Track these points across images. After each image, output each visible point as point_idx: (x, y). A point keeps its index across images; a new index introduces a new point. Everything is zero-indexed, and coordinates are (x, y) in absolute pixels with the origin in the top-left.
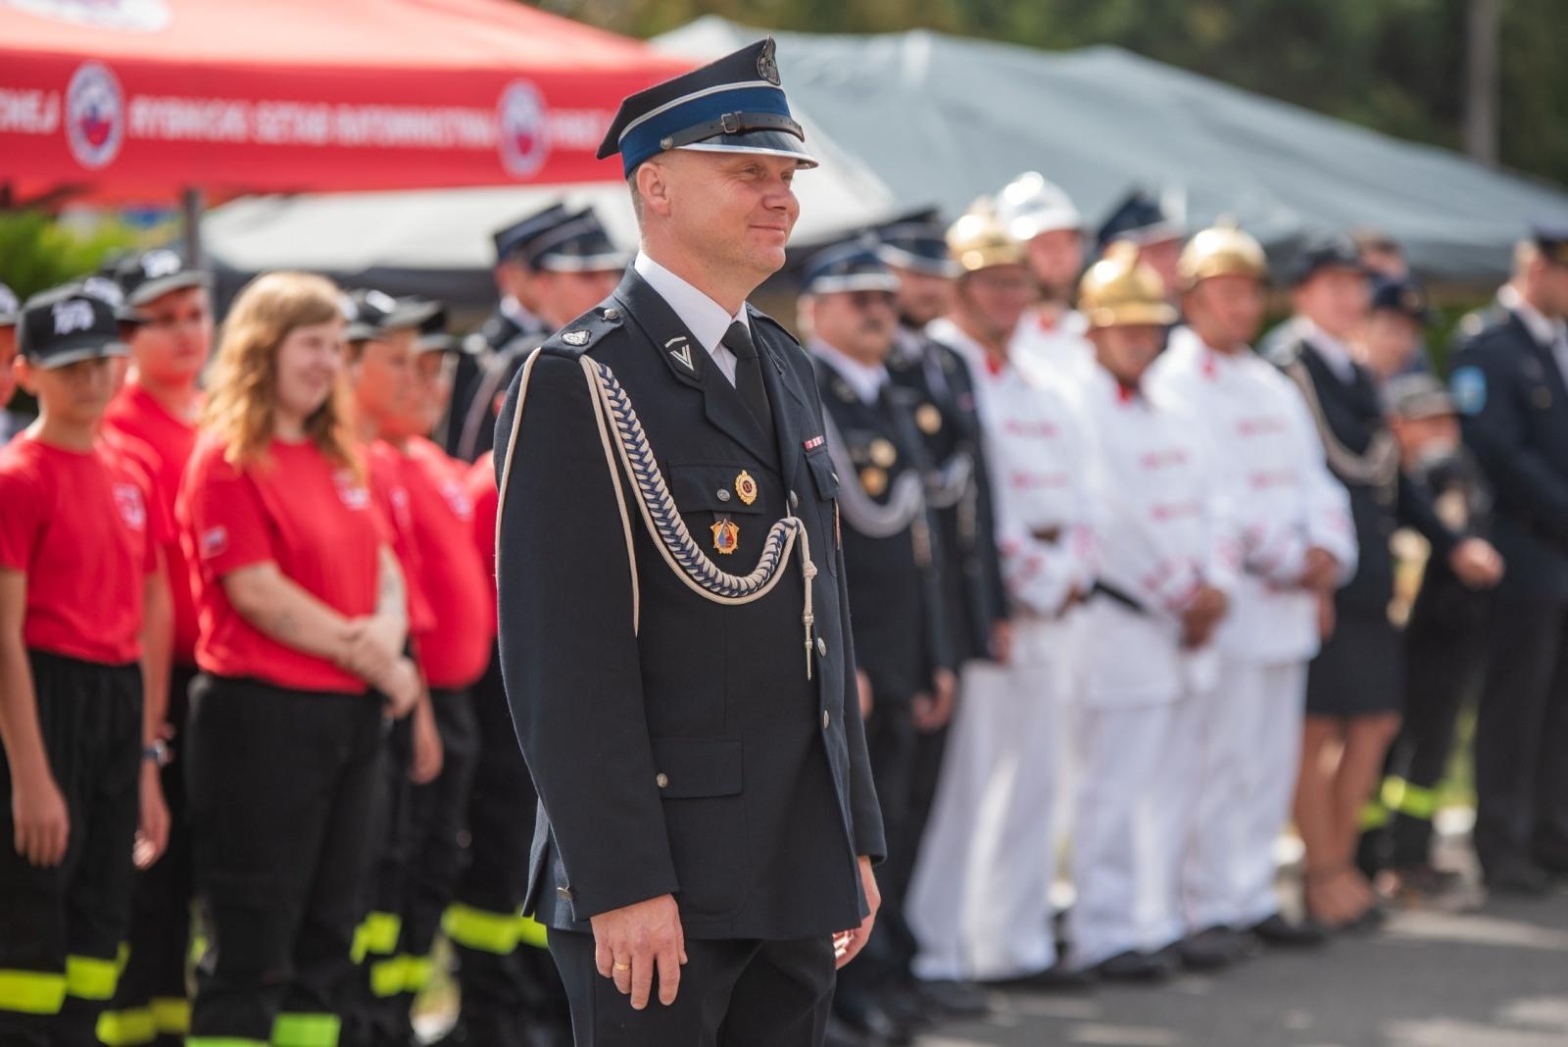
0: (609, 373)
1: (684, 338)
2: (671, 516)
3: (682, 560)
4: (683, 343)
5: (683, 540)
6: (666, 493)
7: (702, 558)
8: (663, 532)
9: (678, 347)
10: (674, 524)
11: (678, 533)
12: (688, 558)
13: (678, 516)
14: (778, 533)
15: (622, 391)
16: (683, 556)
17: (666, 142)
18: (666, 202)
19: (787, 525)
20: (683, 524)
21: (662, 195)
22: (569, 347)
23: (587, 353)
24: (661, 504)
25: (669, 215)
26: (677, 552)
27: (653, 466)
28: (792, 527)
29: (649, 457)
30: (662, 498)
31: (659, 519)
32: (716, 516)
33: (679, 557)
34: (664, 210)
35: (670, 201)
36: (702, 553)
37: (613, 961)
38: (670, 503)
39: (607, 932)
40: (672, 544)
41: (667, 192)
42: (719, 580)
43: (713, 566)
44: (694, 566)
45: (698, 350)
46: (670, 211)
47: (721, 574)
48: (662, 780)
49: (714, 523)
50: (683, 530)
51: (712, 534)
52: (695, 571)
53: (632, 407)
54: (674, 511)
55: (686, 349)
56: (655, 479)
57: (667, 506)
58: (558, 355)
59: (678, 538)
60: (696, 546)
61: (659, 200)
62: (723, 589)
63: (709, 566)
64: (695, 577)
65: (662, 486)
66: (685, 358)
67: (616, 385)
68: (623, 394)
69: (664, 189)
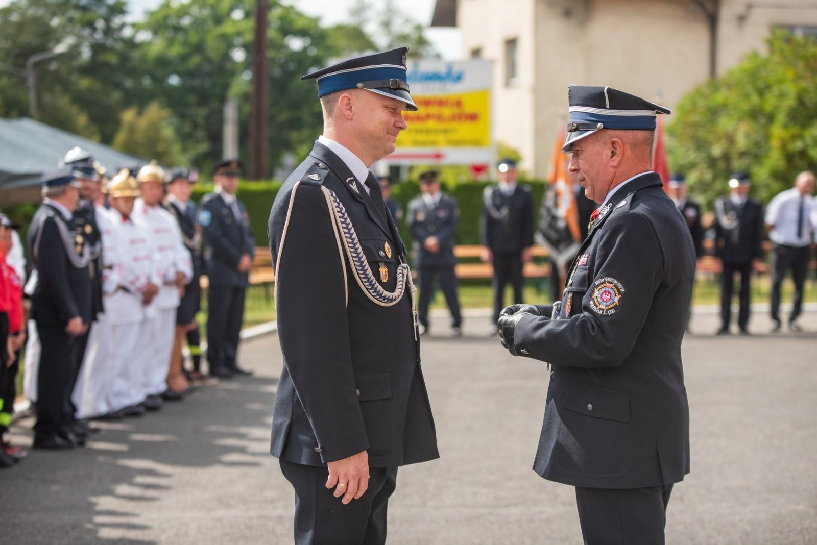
0: (334, 195)
1: (353, 178)
2: (364, 264)
3: (367, 285)
4: (352, 181)
5: (369, 276)
6: (362, 253)
7: (377, 285)
8: (360, 272)
9: (351, 182)
10: (365, 268)
11: (367, 272)
12: (370, 285)
13: (367, 265)
14: (401, 271)
15: (341, 204)
16: (368, 284)
17: (360, 85)
18: (352, 114)
19: (403, 268)
20: (369, 268)
21: (350, 109)
22: (315, 182)
23: (323, 185)
24: (360, 258)
25: (352, 120)
26: (365, 282)
27: (356, 240)
28: (405, 269)
29: (355, 236)
30: (360, 256)
31: (358, 266)
32: (380, 264)
33: (366, 284)
34: (350, 117)
35: (354, 113)
36: (377, 283)
37: (338, 482)
38: (364, 258)
39: (337, 469)
40: (363, 278)
41: (353, 109)
42: (384, 295)
43: (382, 288)
44: (372, 288)
45: (358, 184)
46: (352, 118)
47: (385, 292)
48: (358, 392)
49: (379, 268)
50: (369, 271)
51: (379, 272)
52: (373, 291)
53: (346, 211)
54: (366, 262)
55: (354, 183)
56: (357, 246)
57: (362, 260)
58: (310, 185)
59: (367, 275)
60: (375, 279)
61: (349, 112)
62: (384, 299)
63: (380, 288)
64: (372, 294)
65: (360, 250)
66: (354, 187)
67: (338, 200)
68: (341, 205)
69: (351, 108)
